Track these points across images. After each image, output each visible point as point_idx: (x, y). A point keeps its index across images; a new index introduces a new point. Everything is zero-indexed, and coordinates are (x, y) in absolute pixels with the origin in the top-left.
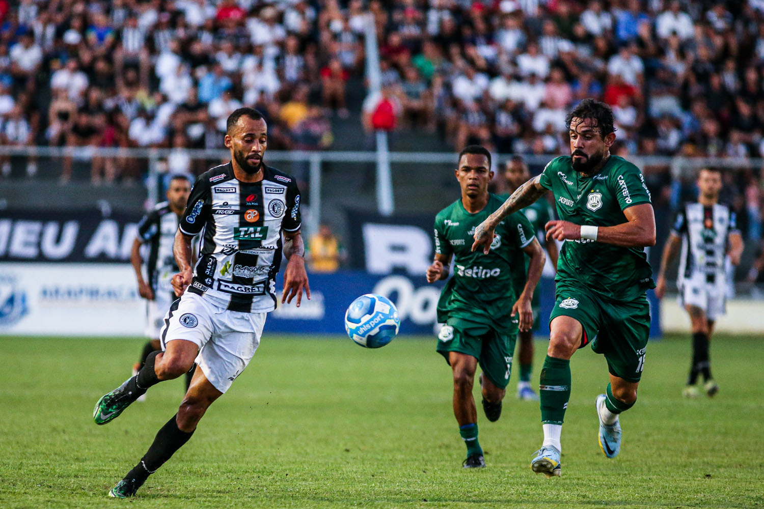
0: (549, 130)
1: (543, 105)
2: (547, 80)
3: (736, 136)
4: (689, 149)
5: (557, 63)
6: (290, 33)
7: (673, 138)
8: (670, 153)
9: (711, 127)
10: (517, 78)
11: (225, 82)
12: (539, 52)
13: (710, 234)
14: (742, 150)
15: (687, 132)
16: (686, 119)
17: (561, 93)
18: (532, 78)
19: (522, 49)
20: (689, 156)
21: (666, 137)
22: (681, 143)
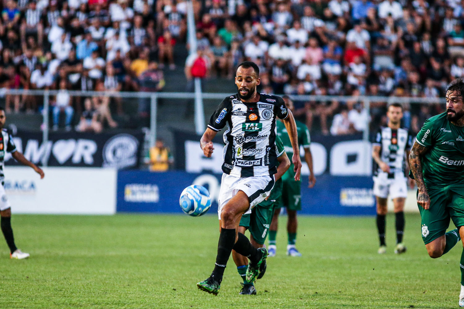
0: (308, 79)
1: (304, 62)
2: (307, 45)
3: (430, 83)
4: (399, 91)
5: (313, 34)
6: (136, 13)
7: (389, 84)
8: (387, 94)
9: (414, 77)
10: (287, 44)
11: (94, 46)
12: (301, 27)
13: (395, 148)
14: (434, 92)
15: (398, 79)
16: (398, 71)
17: (316, 54)
18: (297, 44)
19: (290, 25)
20: (399, 96)
21: (384, 84)
22: (395, 87)
